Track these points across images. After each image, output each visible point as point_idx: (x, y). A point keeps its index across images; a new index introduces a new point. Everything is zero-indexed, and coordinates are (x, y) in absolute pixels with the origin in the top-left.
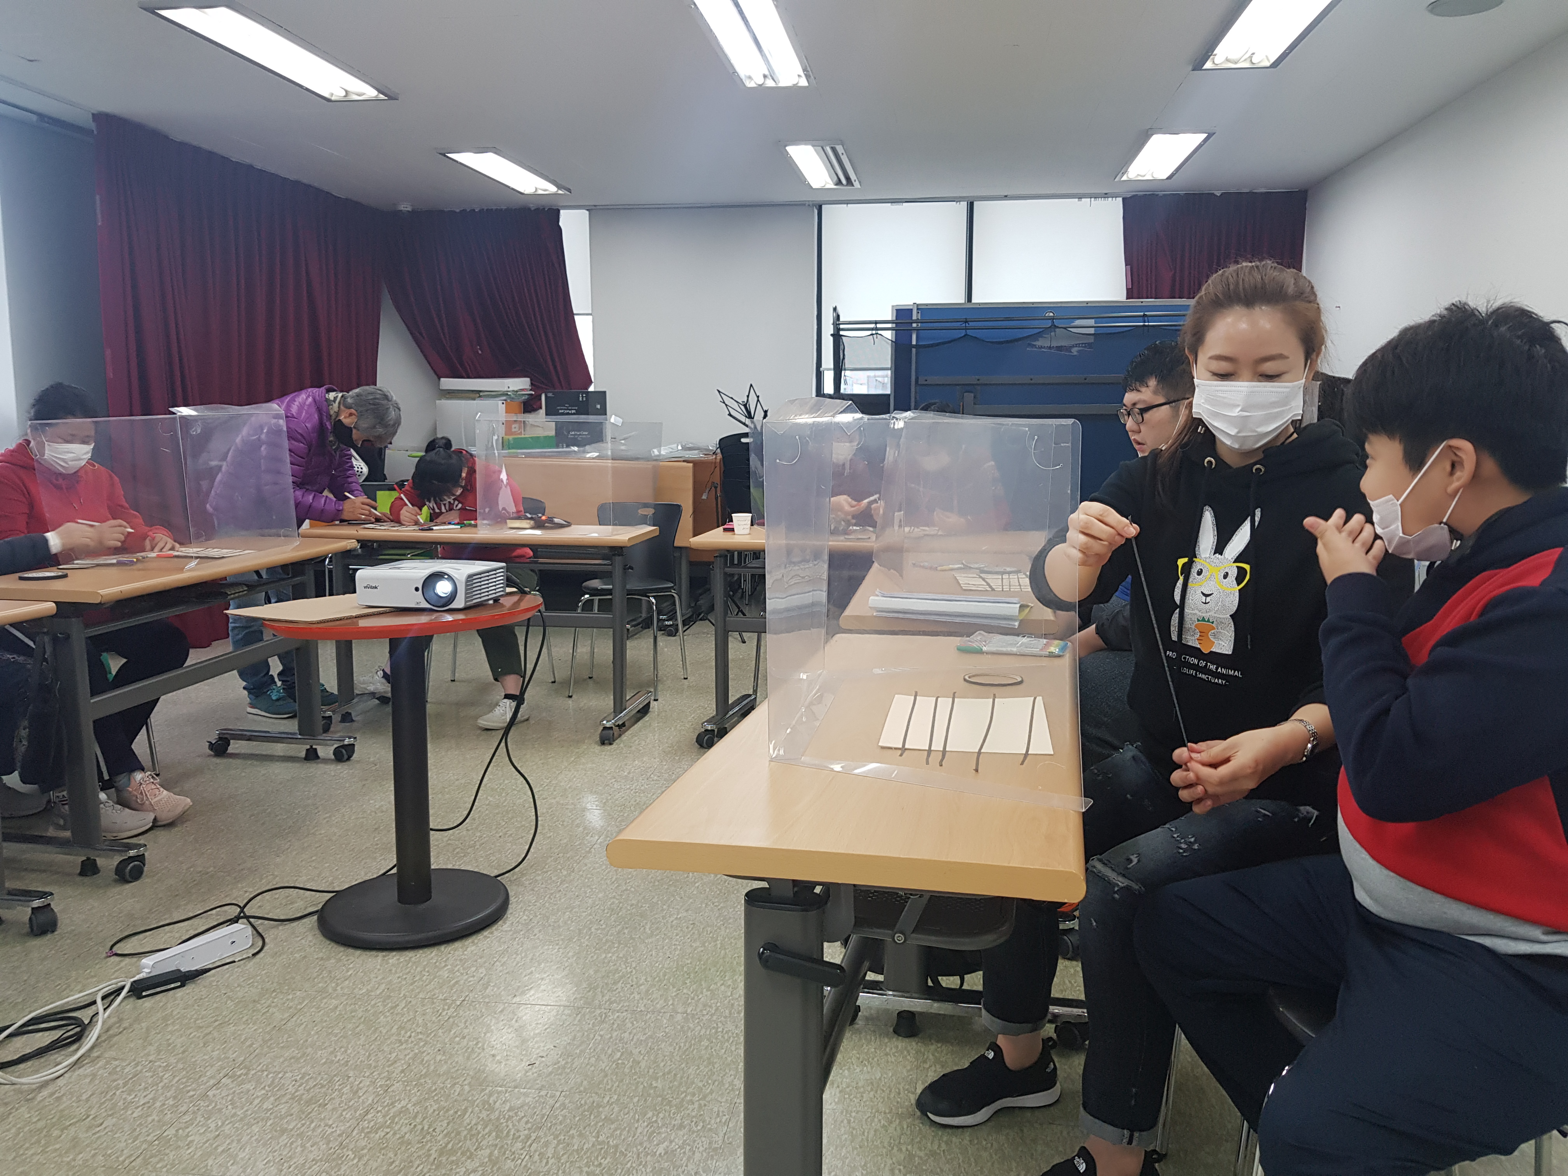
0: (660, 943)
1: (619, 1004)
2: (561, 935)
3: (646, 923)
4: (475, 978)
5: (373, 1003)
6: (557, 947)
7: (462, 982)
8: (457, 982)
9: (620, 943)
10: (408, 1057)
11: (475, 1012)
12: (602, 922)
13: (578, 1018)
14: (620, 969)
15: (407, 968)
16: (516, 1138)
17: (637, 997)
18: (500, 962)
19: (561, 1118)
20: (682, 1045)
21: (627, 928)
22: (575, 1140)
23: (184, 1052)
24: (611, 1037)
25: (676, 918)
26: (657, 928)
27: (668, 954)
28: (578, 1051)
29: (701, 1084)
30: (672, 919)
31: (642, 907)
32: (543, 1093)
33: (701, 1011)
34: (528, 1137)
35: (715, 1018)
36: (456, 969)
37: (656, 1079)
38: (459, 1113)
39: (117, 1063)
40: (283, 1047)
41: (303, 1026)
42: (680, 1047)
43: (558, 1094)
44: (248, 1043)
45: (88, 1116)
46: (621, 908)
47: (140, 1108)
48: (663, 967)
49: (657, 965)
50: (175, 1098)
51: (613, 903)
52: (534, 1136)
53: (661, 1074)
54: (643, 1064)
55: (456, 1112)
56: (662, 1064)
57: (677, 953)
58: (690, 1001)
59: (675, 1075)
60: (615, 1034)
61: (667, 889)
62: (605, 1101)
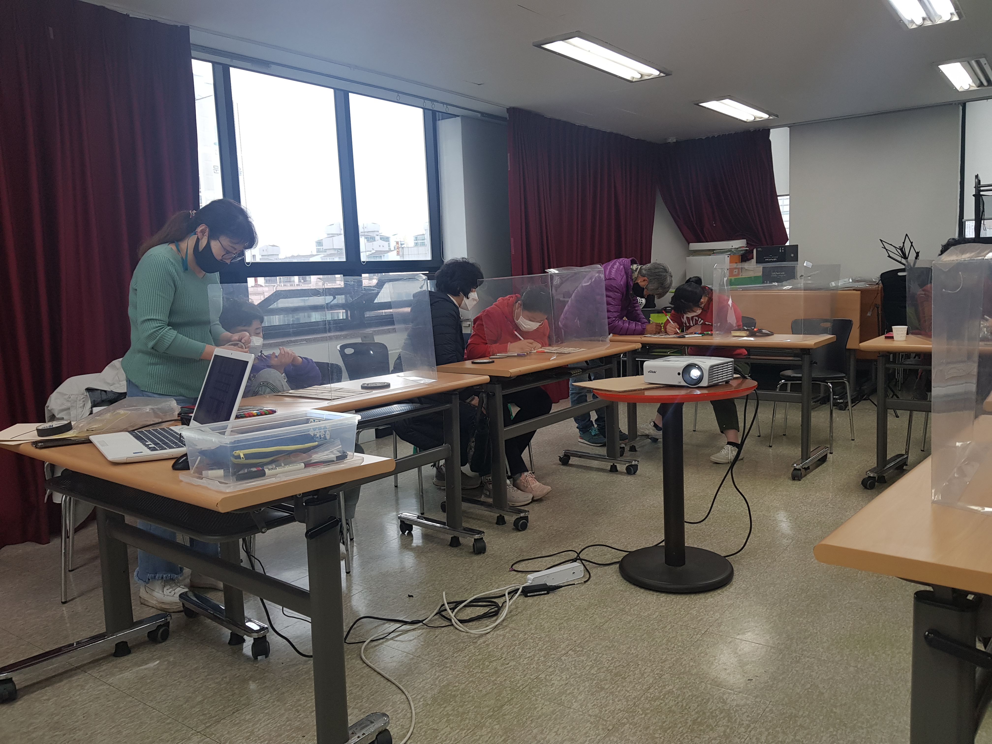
0: (837, 617)
1: (808, 652)
2: (768, 600)
3: (827, 603)
4: (713, 619)
5: (652, 622)
6: (766, 608)
7: (705, 619)
8: (701, 619)
9: (808, 613)
10: (673, 659)
11: (713, 640)
12: (796, 597)
13: (781, 656)
14: (809, 630)
15: (672, 605)
16: (741, 725)
17: (821, 650)
18: (729, 611)
19: (770, 719)
20: (854, 688)
21: (813, 603)
22: (779, 735)
23: (549, 631)
24: (804, 673)
25: (849, 603)
26: (835, 607)
27: (843, 626)
28: (781, 678)
29: (868, 717)
30: (845, 603)
31: (823, 591)
32: (758, 700)
33: (868, 668)
34: (749, 726)
35: (878, 674)
36: (701, 611)
37: (836, 707)
38: (705, 701)
39: (515, 631)
40: (601, 639)
41: (612, 629)
42: (852, 689)
43: (768, 703)
44: (583, 633)
45: (502, 658)
46: (808, 590)
47: (527, 659)
48: (839, 634)
49: (835, 631)
50: (544, 657)
51: (803, 586)
52: (752, 726)
53: (839, 704)
54: (826, 695)
55: (703, 700)
56: (840, 698)
57: (850, 625)
58: (859, 659)
59: (849, 707)
60: (806, 671)
61: (841, 582)
62: (801, 713)
